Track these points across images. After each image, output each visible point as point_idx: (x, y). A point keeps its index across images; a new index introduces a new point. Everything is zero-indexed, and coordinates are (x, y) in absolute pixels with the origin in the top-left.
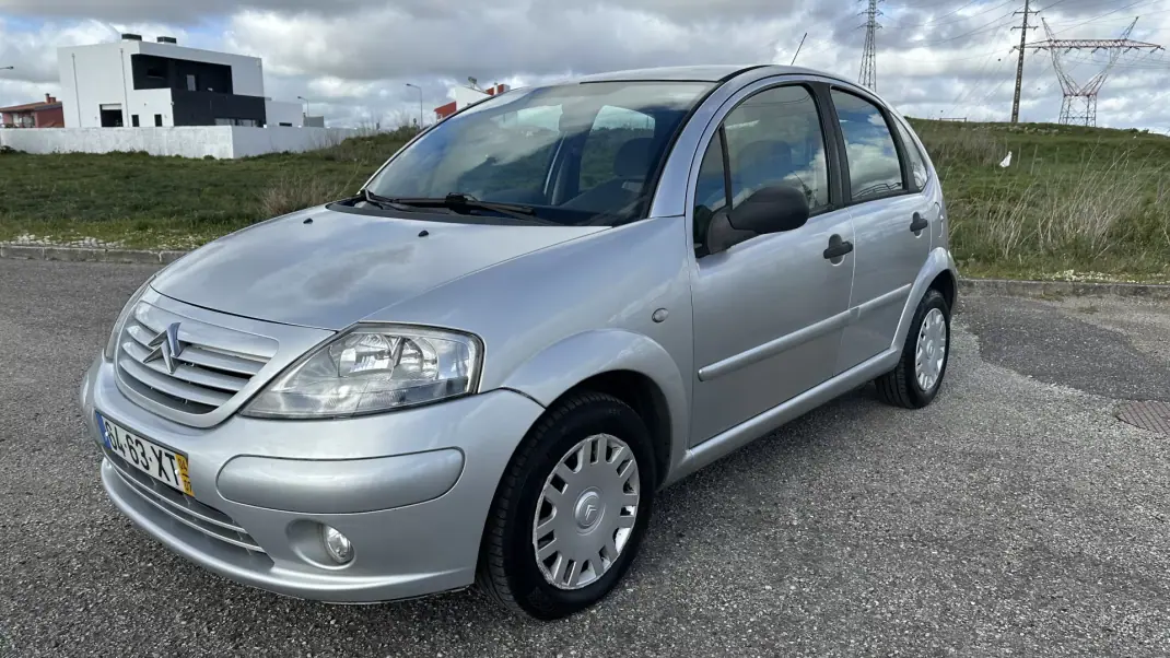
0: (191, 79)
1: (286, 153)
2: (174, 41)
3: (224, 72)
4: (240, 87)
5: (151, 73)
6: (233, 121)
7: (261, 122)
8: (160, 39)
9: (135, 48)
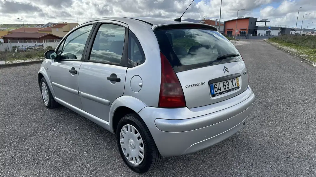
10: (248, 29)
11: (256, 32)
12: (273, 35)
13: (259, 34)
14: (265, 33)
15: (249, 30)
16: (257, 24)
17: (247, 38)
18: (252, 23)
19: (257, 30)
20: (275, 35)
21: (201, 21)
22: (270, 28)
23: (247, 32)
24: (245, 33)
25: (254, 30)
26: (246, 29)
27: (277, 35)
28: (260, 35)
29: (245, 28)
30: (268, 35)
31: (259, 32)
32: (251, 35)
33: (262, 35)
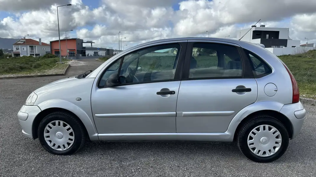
0: (268, 36)
1: (289, 55)
2: (264, 26)
3: (277, 33)
4: (281, 37)
5: (257, 35)
6: (277, 46)
7: (286, 46)
8: (261, 26)
9: (254, 29)
10: (76, 49)
11: (85, 53)
12: (101, 55)
13: (88, 54)
14: (93, 53)
15: (78, 50)
16: (84, 45)
17: (78, 58)
18: (79, 44)
19: (85, 50)
20: (102, 55)
21: (21, 40)
22: (99, 49)
23: (76, 52)
24: (74, 53)
25: (82, 50)
26: (75, 50)
27: (104, 55)
28: (90, 55)
29: (73, 49)
30: (97, 55)
31: (87, 52)
32: (81, 55)
33: (91, 55)
